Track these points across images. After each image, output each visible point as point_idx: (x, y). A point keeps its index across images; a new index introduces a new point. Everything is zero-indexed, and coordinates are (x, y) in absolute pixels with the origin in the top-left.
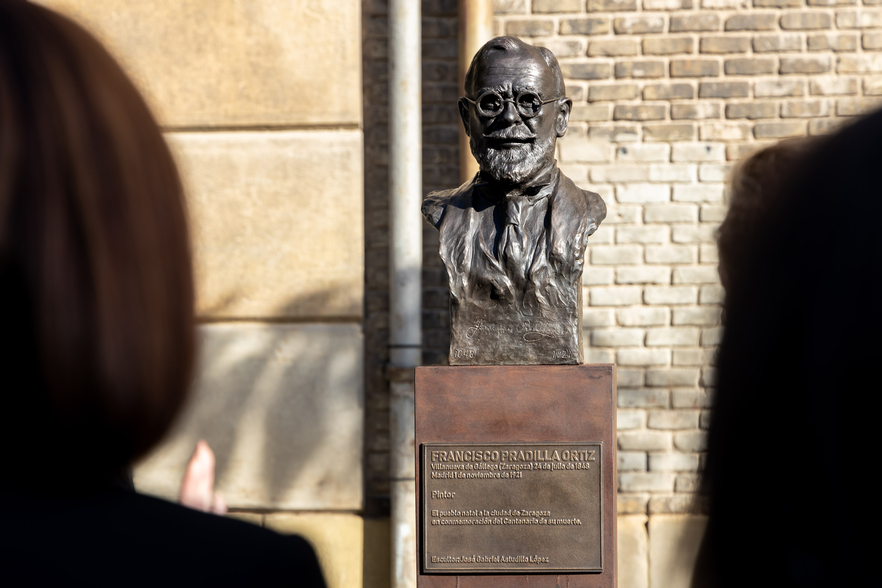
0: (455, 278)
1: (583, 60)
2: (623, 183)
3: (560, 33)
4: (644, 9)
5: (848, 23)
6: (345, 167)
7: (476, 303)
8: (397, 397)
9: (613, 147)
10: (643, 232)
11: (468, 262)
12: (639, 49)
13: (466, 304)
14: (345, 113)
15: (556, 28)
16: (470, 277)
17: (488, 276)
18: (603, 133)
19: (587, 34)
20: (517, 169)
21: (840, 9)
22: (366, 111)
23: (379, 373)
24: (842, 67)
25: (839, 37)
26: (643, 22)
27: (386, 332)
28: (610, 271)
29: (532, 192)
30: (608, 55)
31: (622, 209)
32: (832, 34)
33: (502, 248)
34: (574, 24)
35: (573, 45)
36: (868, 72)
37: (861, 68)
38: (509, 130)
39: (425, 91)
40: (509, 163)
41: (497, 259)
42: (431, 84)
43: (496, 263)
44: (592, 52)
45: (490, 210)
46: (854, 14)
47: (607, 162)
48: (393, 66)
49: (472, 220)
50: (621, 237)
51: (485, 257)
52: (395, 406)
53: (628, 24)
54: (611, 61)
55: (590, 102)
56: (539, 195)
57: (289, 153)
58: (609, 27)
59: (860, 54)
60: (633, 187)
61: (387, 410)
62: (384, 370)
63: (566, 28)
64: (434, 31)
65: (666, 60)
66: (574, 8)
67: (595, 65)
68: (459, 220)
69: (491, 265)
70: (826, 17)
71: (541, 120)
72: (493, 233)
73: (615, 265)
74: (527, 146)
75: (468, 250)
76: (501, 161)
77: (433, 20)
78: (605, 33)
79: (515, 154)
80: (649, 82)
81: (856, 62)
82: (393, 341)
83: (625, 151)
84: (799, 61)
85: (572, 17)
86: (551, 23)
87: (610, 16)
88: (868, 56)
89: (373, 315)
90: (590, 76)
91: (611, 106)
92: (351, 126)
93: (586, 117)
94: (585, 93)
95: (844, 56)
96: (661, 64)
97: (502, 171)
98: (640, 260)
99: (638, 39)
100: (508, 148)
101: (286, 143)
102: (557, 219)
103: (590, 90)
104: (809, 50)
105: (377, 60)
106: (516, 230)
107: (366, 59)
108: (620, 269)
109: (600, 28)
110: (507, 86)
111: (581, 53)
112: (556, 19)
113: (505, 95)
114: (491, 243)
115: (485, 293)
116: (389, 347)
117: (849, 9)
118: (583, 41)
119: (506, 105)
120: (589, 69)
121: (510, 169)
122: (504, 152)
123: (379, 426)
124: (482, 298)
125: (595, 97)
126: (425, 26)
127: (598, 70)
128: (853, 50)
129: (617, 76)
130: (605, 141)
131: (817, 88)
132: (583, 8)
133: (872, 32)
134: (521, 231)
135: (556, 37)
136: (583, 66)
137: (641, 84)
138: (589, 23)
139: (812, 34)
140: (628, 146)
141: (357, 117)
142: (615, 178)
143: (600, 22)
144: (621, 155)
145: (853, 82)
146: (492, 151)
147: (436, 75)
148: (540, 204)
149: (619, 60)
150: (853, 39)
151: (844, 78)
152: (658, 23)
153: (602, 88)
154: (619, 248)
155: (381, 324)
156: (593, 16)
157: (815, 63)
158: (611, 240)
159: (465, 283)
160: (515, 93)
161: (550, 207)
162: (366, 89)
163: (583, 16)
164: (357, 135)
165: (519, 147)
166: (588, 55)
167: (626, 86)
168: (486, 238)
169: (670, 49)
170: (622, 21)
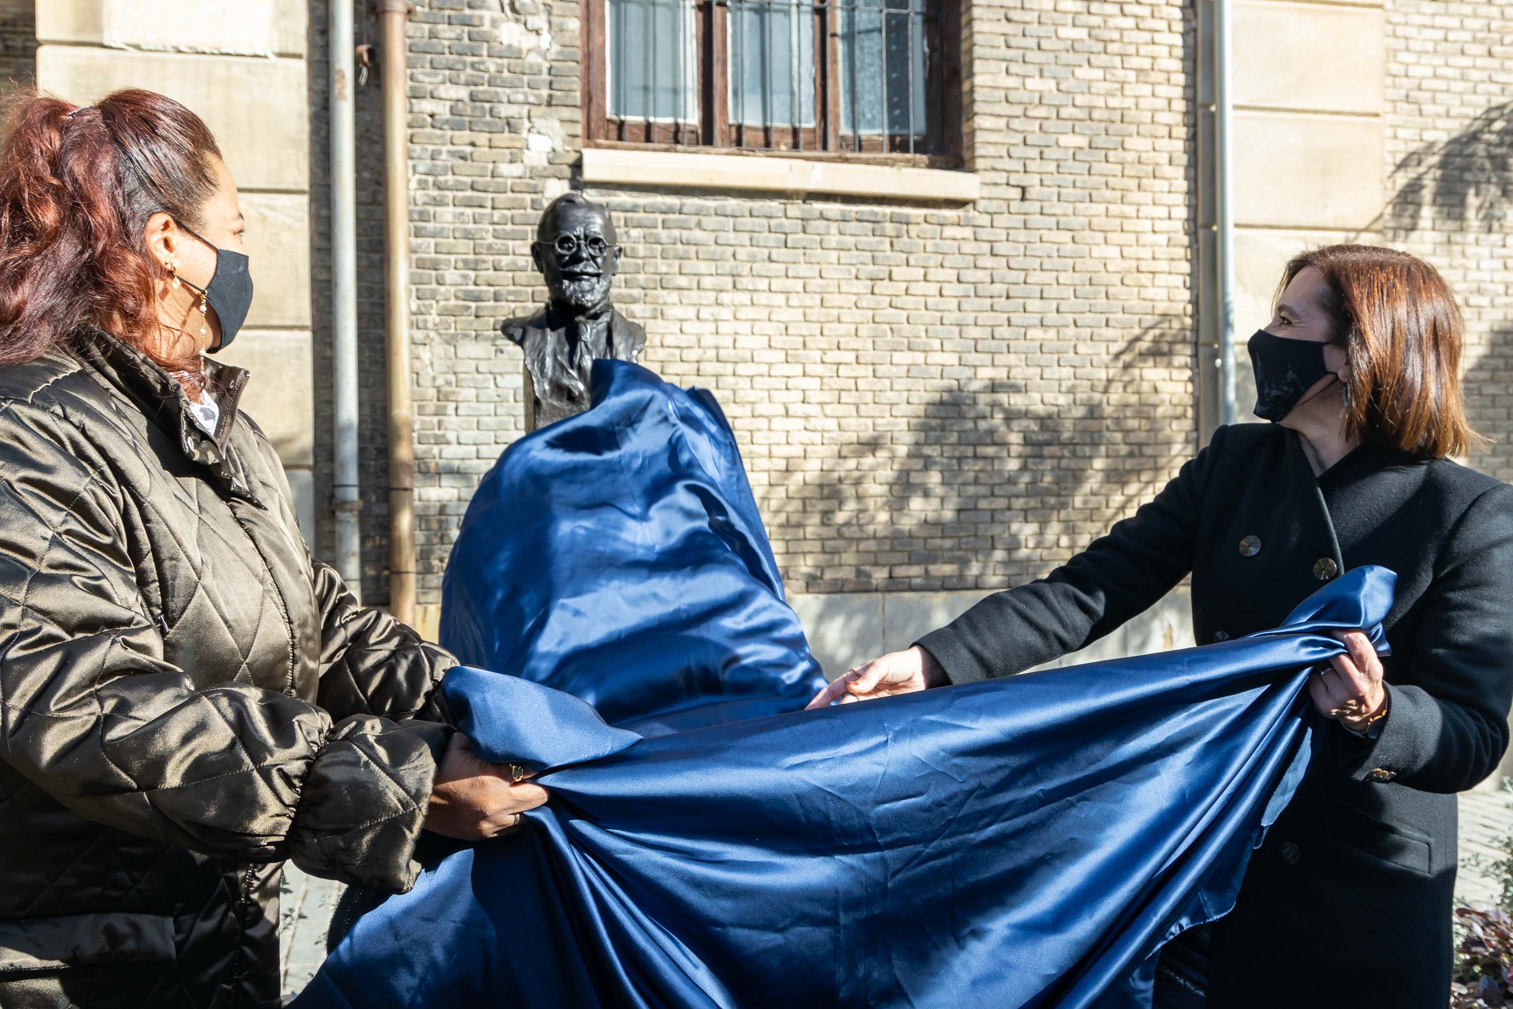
0: (538, 382)
1: (472, 287)
2: (500, 374)
3: (455, 268)
4: (514, 254)
5: (652, 270)
6: (299, 358)
7: (555, 403)
8: (341, 522)
9: (494, 348)
10: (514, 408)
11: (549, 371)
12: (511, 281)
13: (547, 404)
14: (299, 318)
15: (453, 264)
16: (551, 382)
17: (566, 381)
18: (486, 339)
19: (475, 270)
20: (589, 297)
21: (647, 261)
22: (314, 318)
23: (326, 505)
24: (648, 299)
25: (646, 280)
26: (514, 263)
27: (332, 476)
28: (492, 434)
29: (596, 317)
30: (490, 285)
31: (500, 392)
32: (641, 277)
33: (576, 360)
34: (465, 262)
35: (465, 277)
36: (665, 304)
37: (661, 301)
38: (581, 266)
39: (359, 305)
40: (582, 292)
41: (572, 368)
42: (362, 300)
43: (571, 371)
44: (478, 282)
45: (562, 331)
46: (656, 264)
47: (490, 359)
48: (336, 285)
49: (549, 338)
50: (499, 411)
51: (562, 367)
52: (339, 528)
53: (503, 264)
54: (492, 289)
55: (477, 317)
56: (600, 320)
57: (256, 346)
58: (490, 265)
59: (660, 291)
60: (507, 377)
61: (333, 532)
62: (330, 503)
63: (460, 265)
64: (365, 262)
65: (530, 290)
66: (465, 251)
67: (481, 291)
68: (539, 337)
69: (568, 373)
70: (638, 265)
71: (605, 259)
72: (567, 349)
73: (495, 430)
74: (594, 280)
75: (549, 361)
76: (575, 290)
77: (364, 254)
78: (487, 269)
79: (585, 285)
80: (518, 304)
81: (657, 297)
82: (337, 482)
83: (502, 352)
84: (620, 294)
85: (464, 257)
86: (449, 260)
87: (491, 258)
88: (665, 292)
89: (320, 464)
90: (477, 299)
91: (492, 320)
92: (302, 328)
93: (474, 327)
94: (473, 310)
95: (649, 292)
96: (527, 292)
97: (577, 298)
98: (512, 427)
99: (510, 274)
100: (580, 280)
101: (254, 339)
102: (617, 339)
103: (477, 308)
104: (626, 287)
105: (323, 281)
106: (586, 346)
107: (314, 280)
108: (498, 433)
109: (484, 266)
110: (580, 231)
111: (471, 282)
112: (452, 258)
113: (578, 238)
114: (566, 356)
115: (563, 395)
116: (334, 486)
117: (653, 261)
118: (472, 274)
119: (579, 246)
120: (476, 294)
121: (583, 296)
122: (577, 284)
123: (325, 543)
124: (560, 399)
125: (481, 313)
126: (359, 258)
127: (483, 295)
128: (655, 289)
129: (496, 300)
130: (488, 345)
131: (632, 312)
132: (472, 251)
133: (668, 277)
134: (590, 347)
135: (453, 270)
136: (472, 291)
137: (513, 305)
138: (476, 262)
139: (628, 276)
140: (504, 348)
141: (308, 322)
142: (495, 370)
143: (484, 262)
144: (499, 354)
145: (655, 309)
146: (566, 282)
147: (366, 294)
148: (602, 326)
149: (497, 288)
150: (655, 281)
151: (650, 307)
152: (524, 264)
153: (486, 307)
154: (498, 418)
155: (326, 471)
156: (478, 257)
157: (630, 296)
158: (493, 413)
159: (547, 387)
160: (586, 237)
161: (609, 330)
162: (314, 302)
163: (471, 257)
164: (308, 335)
165: (588, 280)
166: (476, 284)
167: (503, 307)
168: (562, 352)
169: (533, 283)
170: (500, 261)
